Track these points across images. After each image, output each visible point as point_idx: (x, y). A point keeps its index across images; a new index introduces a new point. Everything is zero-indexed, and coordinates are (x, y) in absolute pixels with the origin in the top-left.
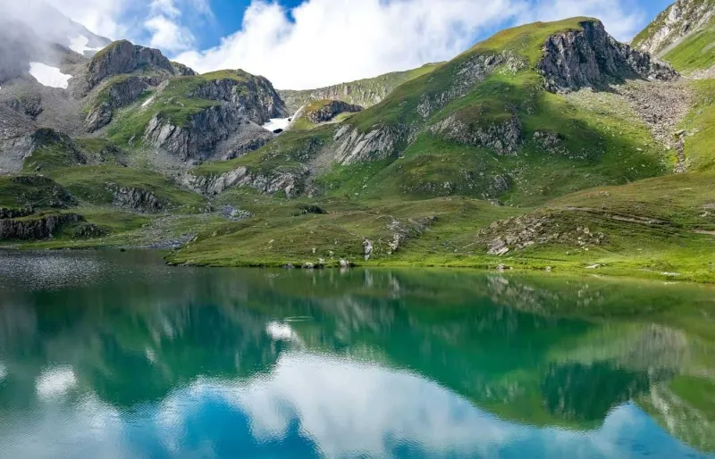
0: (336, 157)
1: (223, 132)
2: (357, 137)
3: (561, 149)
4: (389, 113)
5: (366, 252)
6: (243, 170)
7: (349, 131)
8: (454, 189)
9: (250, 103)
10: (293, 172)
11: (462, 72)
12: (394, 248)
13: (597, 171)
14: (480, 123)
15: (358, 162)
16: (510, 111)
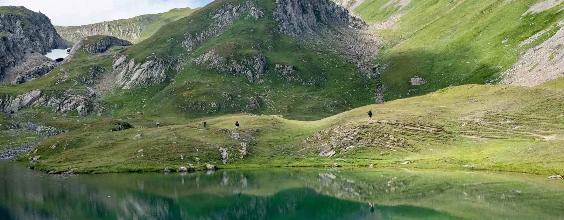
0: (117, 82)
1: (10, 59)
2: (134, 66)
3: (296, 78)
4: (160, 48)
5: (224, 157)
6: (38, 92)
7: (127, 61)
8: (219, 108)
9: (33, 35)
10: (81, 94)
11: (215, 17)
12: (245, 153)
13: (323, 95)
14: (234, 57)
15: (137, 86)
16: (256, 48)
